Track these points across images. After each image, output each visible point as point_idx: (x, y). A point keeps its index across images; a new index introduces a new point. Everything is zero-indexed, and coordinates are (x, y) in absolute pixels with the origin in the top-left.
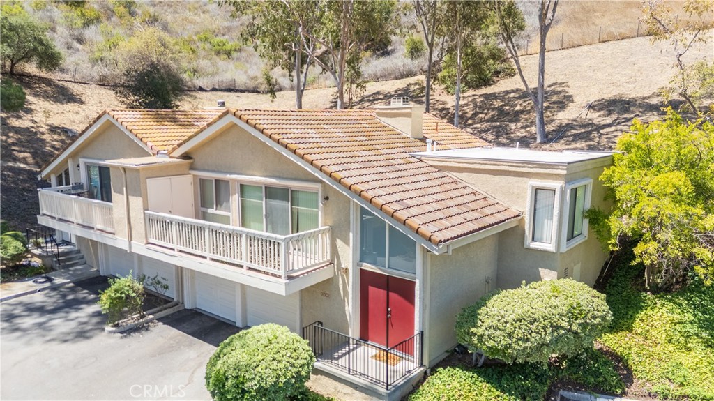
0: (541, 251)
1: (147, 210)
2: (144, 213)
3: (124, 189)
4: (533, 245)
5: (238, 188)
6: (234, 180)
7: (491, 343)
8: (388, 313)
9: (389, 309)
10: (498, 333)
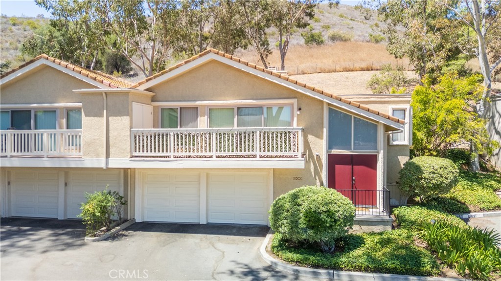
0: (400, 146)
1: (132, 128)
2: (130, 131)
3: (105, 111)
4: (395, 143)
5: (207, 111)
6: (204, 106)
7: (434, 182)
8: (353, 181)
9: (354, 178)
10: (435, 176)
